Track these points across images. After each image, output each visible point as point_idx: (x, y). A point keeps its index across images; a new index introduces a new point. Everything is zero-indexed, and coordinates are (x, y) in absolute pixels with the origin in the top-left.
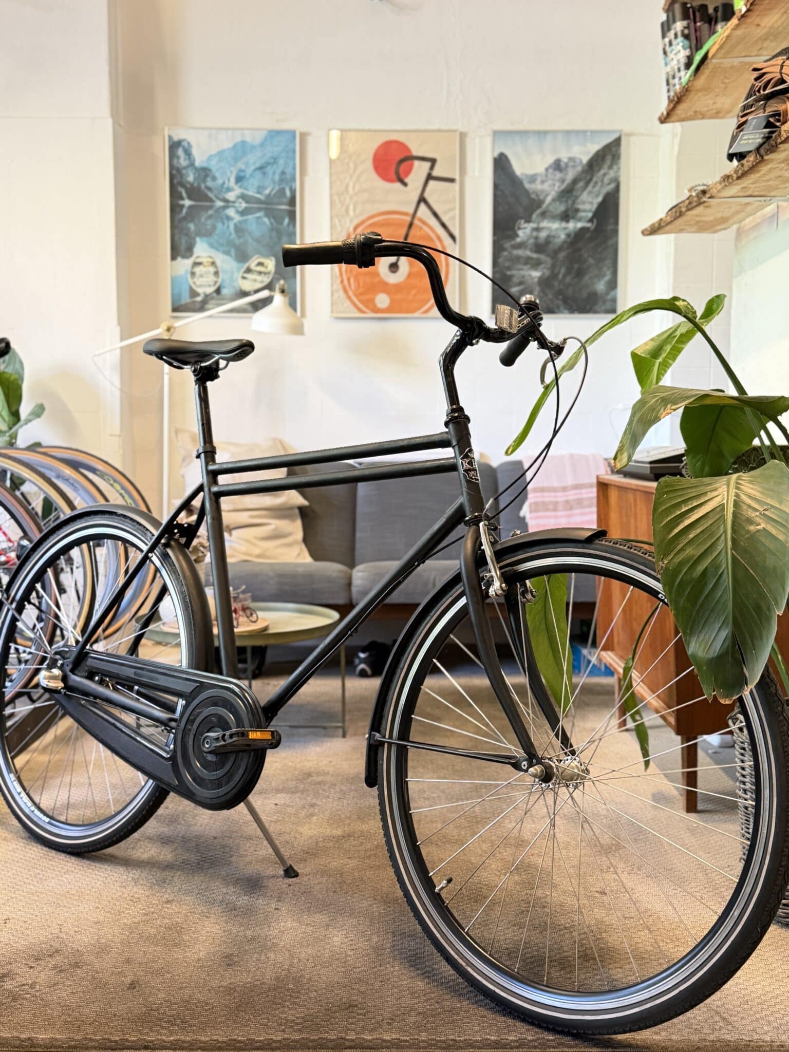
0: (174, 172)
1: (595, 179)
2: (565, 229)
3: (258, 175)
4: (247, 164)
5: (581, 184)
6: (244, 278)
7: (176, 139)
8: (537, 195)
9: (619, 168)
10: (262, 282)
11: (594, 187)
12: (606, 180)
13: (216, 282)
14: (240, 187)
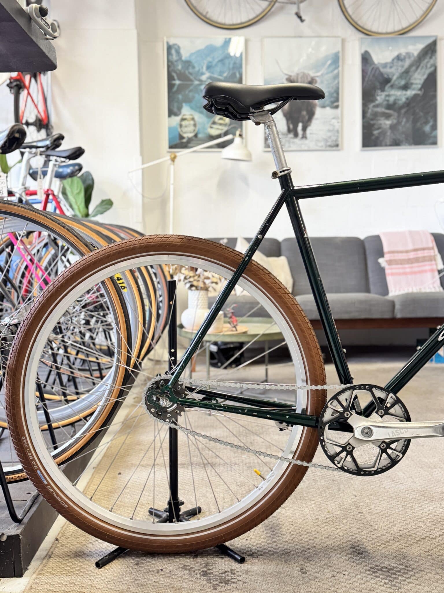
0: (170, 64)
1: (422, 65)
2: (405, 95)
3: (220, 65)
4: (213, 58)
5: (414, 68)
6: (211, 127)
7: (171, 43)
8: (388, 75)
9: (436, 58)
10: (222, 130)
11: (421, 69)
12: (429, 65)
13: (194, 131)
14: (209, 72)
